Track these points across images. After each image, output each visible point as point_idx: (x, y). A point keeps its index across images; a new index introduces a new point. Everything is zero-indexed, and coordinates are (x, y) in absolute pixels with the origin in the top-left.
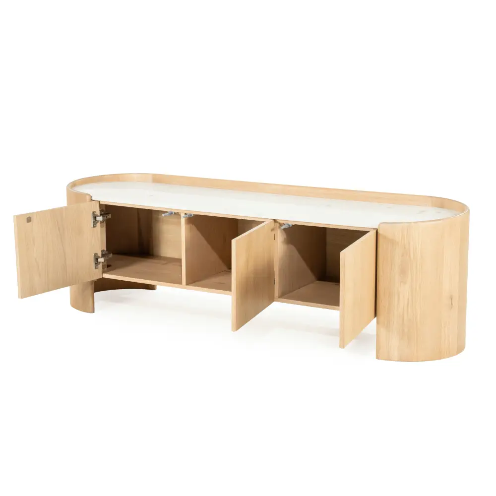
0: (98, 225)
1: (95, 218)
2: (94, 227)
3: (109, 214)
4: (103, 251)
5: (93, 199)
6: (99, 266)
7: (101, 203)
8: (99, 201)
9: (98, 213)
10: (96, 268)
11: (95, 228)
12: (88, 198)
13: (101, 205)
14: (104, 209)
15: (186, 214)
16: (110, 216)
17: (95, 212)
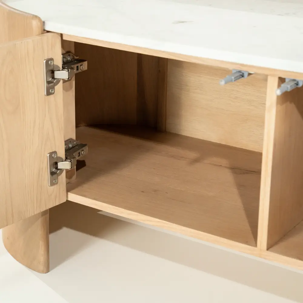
0: (59, 88)
1: (51, 72)
2: (49, 94)
3: (83, 61)
4: (67, 142)
5: (47, 28)
6: (60, 177)
7: (64, 38)
8: (61, 35)
9: (58, 61)
10: (52, 184)
11: (51, 97)
12: (35, 24)
13: (65, 43)
14: (73, 50)
15: (282, 80)
16: (85, 66)
17: (52, 59)
